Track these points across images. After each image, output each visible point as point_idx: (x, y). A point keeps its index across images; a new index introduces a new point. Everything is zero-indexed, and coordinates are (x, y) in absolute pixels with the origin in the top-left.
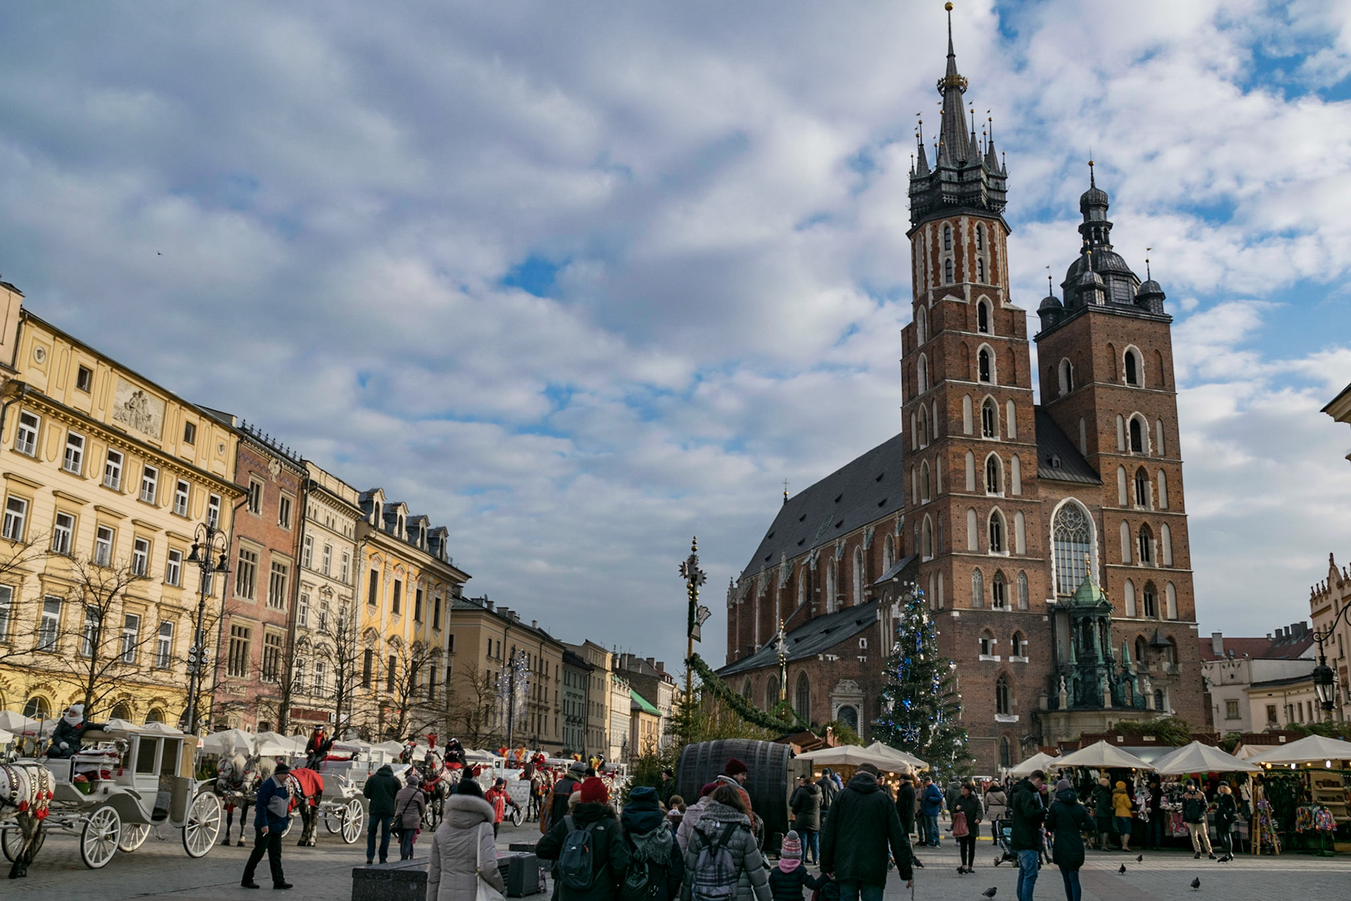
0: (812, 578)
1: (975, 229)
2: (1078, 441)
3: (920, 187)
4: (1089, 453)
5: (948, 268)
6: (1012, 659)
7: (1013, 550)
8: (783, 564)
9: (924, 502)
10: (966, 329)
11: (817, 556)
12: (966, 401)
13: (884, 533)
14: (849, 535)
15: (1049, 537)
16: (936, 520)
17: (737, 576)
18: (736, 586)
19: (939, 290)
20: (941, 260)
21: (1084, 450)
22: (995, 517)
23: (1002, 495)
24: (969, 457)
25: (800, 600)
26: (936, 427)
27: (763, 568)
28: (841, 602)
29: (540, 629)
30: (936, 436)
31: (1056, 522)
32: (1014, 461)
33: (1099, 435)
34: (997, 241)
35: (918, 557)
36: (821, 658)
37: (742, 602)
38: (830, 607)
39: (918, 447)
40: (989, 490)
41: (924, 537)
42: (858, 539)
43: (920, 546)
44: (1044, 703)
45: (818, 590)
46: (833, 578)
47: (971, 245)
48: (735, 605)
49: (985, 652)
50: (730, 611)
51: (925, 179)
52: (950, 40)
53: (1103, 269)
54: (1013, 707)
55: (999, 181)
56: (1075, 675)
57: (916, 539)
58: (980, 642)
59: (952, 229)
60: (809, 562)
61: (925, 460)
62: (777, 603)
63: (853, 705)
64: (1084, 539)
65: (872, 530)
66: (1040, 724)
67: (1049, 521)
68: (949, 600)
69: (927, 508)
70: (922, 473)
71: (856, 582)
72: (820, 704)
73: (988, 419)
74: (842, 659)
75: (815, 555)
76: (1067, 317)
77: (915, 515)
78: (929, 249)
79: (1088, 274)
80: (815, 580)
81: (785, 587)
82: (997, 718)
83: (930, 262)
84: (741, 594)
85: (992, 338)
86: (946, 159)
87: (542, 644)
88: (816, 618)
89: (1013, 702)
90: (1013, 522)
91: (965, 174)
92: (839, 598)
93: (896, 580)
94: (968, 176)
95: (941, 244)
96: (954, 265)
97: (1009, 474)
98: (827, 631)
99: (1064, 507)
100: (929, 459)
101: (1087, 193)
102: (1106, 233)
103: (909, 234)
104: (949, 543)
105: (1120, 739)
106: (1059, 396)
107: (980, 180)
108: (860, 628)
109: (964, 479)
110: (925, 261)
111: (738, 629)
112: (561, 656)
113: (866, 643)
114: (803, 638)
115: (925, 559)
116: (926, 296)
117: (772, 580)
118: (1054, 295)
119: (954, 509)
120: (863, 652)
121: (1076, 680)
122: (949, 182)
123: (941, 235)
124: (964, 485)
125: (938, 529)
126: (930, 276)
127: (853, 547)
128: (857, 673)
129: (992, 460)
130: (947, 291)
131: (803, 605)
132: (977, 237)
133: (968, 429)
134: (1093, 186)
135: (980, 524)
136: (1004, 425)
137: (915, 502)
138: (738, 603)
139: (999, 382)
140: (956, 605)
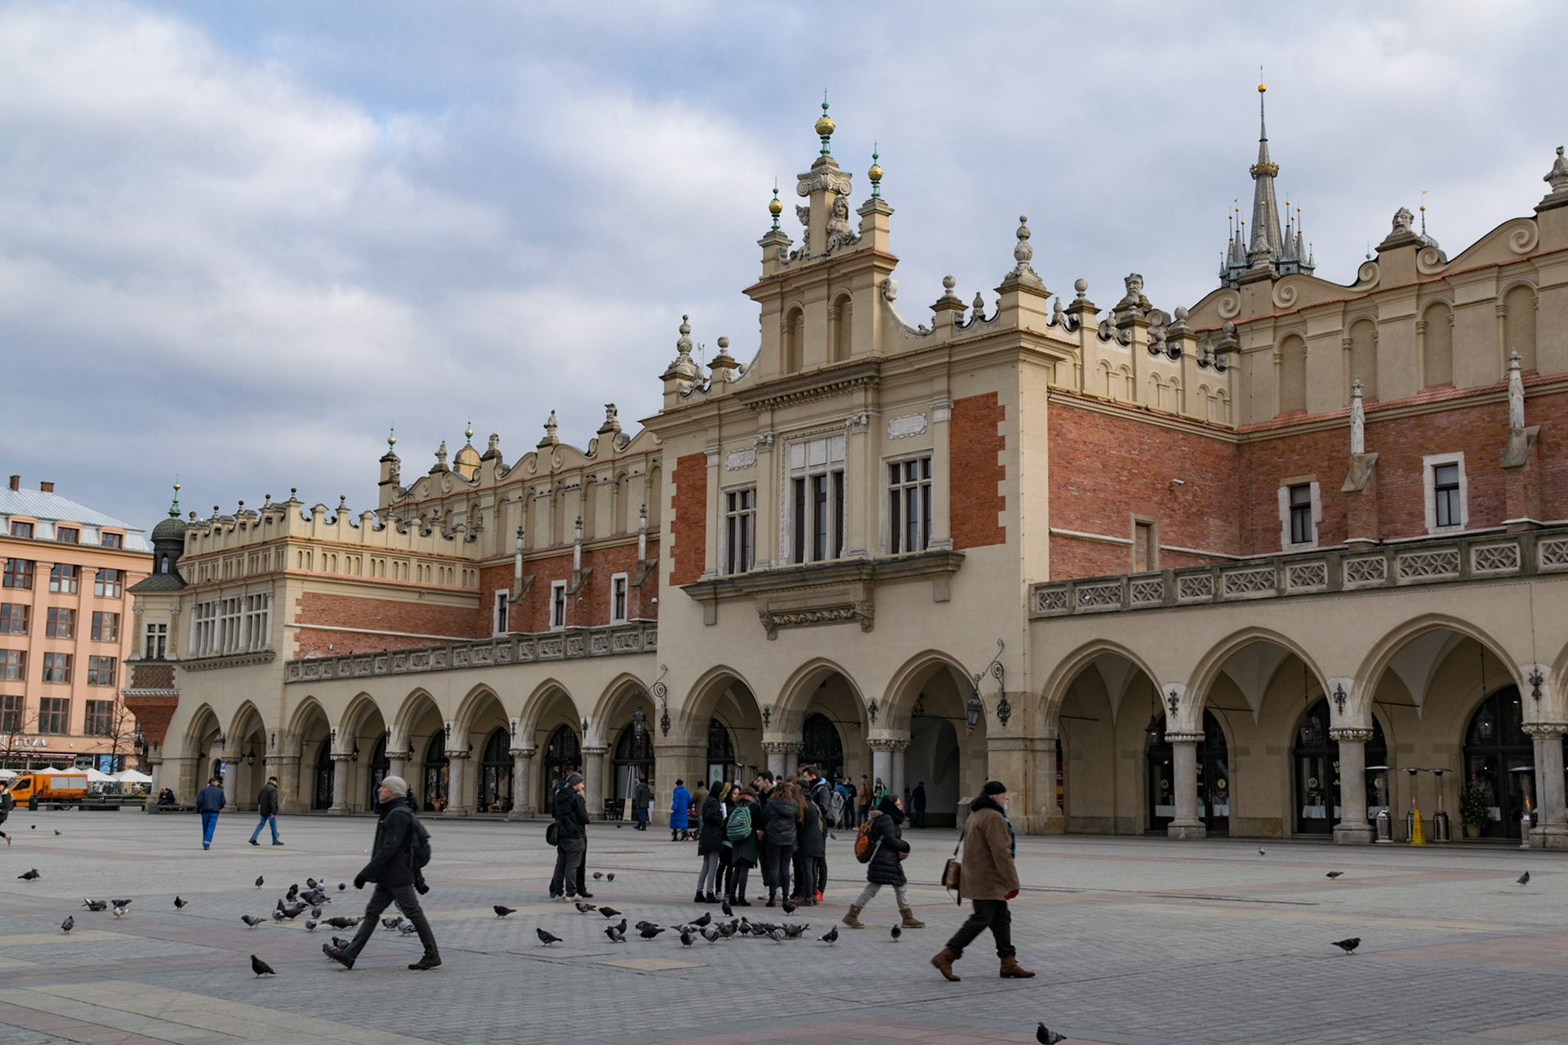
52: (1263, 124)
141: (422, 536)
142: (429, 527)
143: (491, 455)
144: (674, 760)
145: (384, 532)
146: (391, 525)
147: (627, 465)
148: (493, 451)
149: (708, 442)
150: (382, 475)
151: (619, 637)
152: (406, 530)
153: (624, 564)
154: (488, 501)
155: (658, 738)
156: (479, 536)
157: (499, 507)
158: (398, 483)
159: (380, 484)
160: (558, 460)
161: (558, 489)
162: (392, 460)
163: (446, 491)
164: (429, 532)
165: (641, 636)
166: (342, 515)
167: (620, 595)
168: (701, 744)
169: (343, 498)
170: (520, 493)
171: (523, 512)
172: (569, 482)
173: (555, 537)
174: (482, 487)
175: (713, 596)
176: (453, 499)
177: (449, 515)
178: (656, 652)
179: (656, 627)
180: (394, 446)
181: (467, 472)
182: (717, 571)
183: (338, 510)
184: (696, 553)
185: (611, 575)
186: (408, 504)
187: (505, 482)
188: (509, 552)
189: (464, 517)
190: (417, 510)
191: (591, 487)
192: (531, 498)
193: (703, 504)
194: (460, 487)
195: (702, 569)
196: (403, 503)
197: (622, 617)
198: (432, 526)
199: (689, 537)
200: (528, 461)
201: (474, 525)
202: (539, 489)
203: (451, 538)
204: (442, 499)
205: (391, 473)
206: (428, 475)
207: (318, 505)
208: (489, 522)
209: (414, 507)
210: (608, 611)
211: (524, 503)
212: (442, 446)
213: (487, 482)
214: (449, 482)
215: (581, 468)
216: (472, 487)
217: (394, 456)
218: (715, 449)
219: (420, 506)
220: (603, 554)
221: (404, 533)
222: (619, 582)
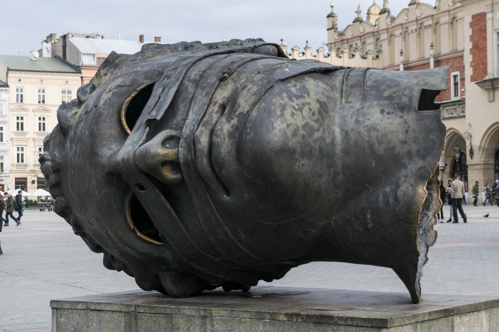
141: (350, 58)
142: (354, 53)
143: (383, 11)
144: (477, 171)
145: (330, 57)
146: (333, 54)
147: (456, 13)
148: (385, 9)
149: (487, 6)
150: (328, 25)
151: (447, 110)
152: (341, 56)
153: (457, 67)
154: (384, 36)
155: (469, 161)
156: (380, 55)
157: (390, 39)
158: (337, 29)
159: (328, 30)
160: (420, 11)
161: (421, 28)
162: (333, 16)
163: (362, 32)
164: (353, 56)
165: (458, 109)
166: (307, 51)
167: (456, 84)
168: (491, 162)
169: (307, 42)
170: (400, 31)
171: (402, 41)
172: (426, 23)
173: (420, 54)
174: (380, 29)
175: (491, 87)
176: (366, 36)
177: (364, 45)
178: (464, 116)
179: (464, 104)
180: (333, 8)
181: (373, 20)
182: (493, 74)
183: (305, 48)
184: (483, 65)
185: (450, 73)
186: (343, 40)
187: (393, 25)
188: (396, 63)
189: (372, 46)
190: (348, 43)
191: (438, 26)
192: (407, 33)
193: (485, 39)
194: (369, 29)
195: (486, 73)
196: (340, 40)
197: (458, 96)
198: (355, 52)
199: (479, 56)
200: (404, 14)
201: (378, 50)
202: (410, 29)
203: (365, 58)
204: (360, 37)
205: (333, 24)
206: (352, 24)
207: (295, 47)
208: (385, 47)
209: (346, 41)
210: (450, 93)
211: (403, 36)
212: (359, 7)
213: (383, 26)
214: (363, 27)
215: (432, 16)
216: (375, 29)
217: (334, 14)
218: (490, 10)
219: (349, 41)
220: (446, 62)
221: (340, 57)
222: (455, 77)
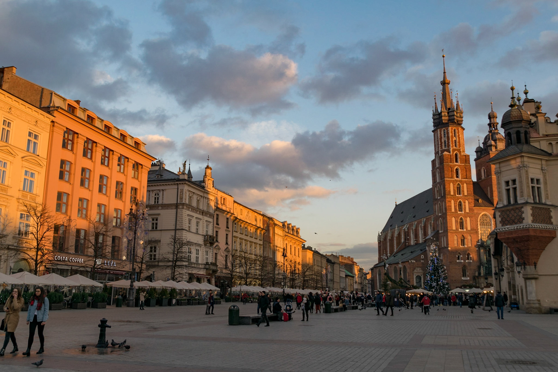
0: (406, 233)
1: (453, 131)
2: (488, 194)
3: (436, 117)
4: (491, 197)
5: (445, 143)
6: (467, 261)
7: (467, 229)
8: (396, 228)
9: (440, 214)
10: (451, 162)
11: (408, 226)
12: (451, 184)
13: (428, 221)
14: (418, 221)
15: (478, 224)
16: (443, 220)
17: (381, 231)
18: (380, 234)
19: (442, 150)
20: (443, 141)
21: (489, 197)
22: (461, 219)
23: (463, 212)
24: (453, 202)
25: (403, 240)
26: (442, 193)
27: (389, 229)
28: (416, 242)
29: (317, 251)
30: (442, 195)
31: (480, 220)
32: (467, 202)
33: (494, 192)
34: (460, 134)
35: (438, 231)
36: (410, 262)
37: (383, 240)
38: (412, 243)
39: (437, 198)
40: (459, 211)
41: (440, 225)
42: (421, 222)
43: (439, 228)
44: (477, 274)
45: (408, 237)
46: (413, 234)
47: (452, 136)
48: (380, 241)
49: (458, 259)
50: (379, 243)
51: (437, 115)
52: (444, 67)
53: (495, 139)
54: (468, 275)
55: (461, 114)
56: (486, 265)
57: (437, 225)
58: (457, 256)
59: (446, 131)
60: (405, 228)
61: (439, 202)
62: (395, 241)
63: (420, 275)
64: (489, 224)
65: (425, 219)
66: (476, 280)
67: (478, 220)
68: (447, 244)
69: (440, 216)
70: (438, 206)
71: (420, 235)
72: (410, 275)
73: (459, 190)
74: (416, 262)
75: (407, 226)
76: (484, 154)
77: (437, 219)
78: (439, 137)
79: (490, 141)
80: (407, 234)
81: (397, 236)
82: (463, 278)
83: (439, 141)
84: (382, 237)
85: (459, 165)
86: (443, 108)
87: (321, 257)
88: (408, 246)
89: (467, 273)
90: (466, 220)
91: (450, 113)
92: (415, 241)
93: (432, 238)
94: (451, 114)
95: (443, 136)
96: (447, 142)
97: (465, 206)
98: (412, 252)
99: (483, 215)
100: (441, 202)
101: (490, 113)
102: (496, 126)
103: (433, 131)
104: (447, 227)
105: (463, 287)
106: (482, 179)
107: (454, 115)
108: (422, 252)
109: (451, 208)
110: (438, 141)
111: (382, 249)
112: (326, 260)
113: (423, 257)
114: (404, 254)
115: (440, 232)
116: (438, 152)
117: (393, 233)
118: (480, 146)
119: (448, 217)
120: (423, 259)
121: (486, 267)
122: (445, 116)
123: (442, 133)
124: (451, 210)
125: (444, 223)
126: (440, 146)
127: (419, 224)
128: (421, 266)
129: (460, 202)
130: (445, 150)
131: (403, 242)
132: (453, 132)
133: (452, 193)
134: (492, 111)
135: (456, 221)
136: (463, 191)
137: (437, 214)
138: (381, 240)
139: (462, 178)
140: (449, 246)
